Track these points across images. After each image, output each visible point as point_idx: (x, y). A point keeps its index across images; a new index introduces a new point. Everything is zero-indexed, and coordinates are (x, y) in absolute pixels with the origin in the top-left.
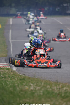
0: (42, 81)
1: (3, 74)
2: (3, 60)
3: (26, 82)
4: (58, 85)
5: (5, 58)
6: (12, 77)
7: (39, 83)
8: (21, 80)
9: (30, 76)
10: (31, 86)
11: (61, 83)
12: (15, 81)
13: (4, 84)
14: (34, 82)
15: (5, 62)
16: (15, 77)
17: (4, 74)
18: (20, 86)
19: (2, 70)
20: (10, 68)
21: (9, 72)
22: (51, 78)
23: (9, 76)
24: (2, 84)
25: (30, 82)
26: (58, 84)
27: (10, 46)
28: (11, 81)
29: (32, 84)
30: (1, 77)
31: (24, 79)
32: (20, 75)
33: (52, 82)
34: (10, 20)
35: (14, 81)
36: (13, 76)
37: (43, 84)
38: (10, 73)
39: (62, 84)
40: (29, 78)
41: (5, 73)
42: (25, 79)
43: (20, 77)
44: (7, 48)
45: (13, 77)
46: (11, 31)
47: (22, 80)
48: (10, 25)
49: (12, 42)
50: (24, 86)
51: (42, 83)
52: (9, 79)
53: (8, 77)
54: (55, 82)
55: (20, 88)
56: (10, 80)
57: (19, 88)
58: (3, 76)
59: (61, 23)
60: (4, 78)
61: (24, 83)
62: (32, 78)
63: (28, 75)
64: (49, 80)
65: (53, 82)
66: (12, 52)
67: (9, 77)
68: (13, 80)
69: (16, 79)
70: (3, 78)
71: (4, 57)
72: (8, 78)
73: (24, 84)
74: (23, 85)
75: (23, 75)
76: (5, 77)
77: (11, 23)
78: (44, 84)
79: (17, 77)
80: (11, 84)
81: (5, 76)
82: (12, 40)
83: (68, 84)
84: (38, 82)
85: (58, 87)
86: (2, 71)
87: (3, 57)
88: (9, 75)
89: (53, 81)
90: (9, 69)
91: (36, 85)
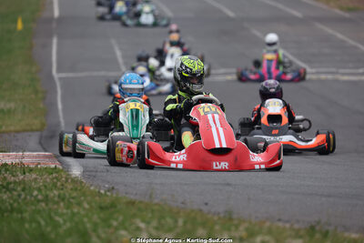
0: (178, 213)
1: (39, 190)
2: (33, 140)
3: (121, 218)
4: (233, 228)
5: (38, 133)
6: (71, 200)
7: (168, 219)
8: (101, 208)
9: (132, 197)
10: (138, 229)
11: (244, 221)
12: (82, 212)
13: (43, 223)
14: (150, 215)
15: (37, 146)
16: (82, 198)
17: (42, 187)
18: (100, 231)
19: (34, 176)
20: (61, 167)
21: (59, 184)
22: (206, 204)
23: (59, 196)
24: (39, 223)
25: (134, 216)
26: (236, 222)
27: (56, 92)
28: (69, 211)
29: (142, 225)
30: (33, 199)
31: (113, 205)
32: (99, 192)
33: (210, 216)
34: (52, 3)
35: (78, 213)
36: (74, 194)
37: (181, 222)
38: (62, 185)
39: (246, 225)
40: (132, 203)
41: (45, 186)
42: (116, 207)
43: (97, 198)
44: (44, 99)
45: (73, 198)
46: (55, 41)
47: (107, 208)
48: (51, 19)
49: (60, 79)
50: (117, 229)
51: (176, 221)
52: (62, 204)
53: (56, 199)
54: (222, 215)
55: (103, 235)
56: (65, 211)
57: (99, 237)
58: (40, 197)
59: (231, 14)
60: (43, 204)
61: (116, 220)
62: (141, 202)
63: (126, 193)
64: (201, 210)
65: (216, 218)
66: (61, 114)
67: (62, 198)
68: (75, 210)
69: (87, 206)
70: (39, 201)
71: (37, 131)
72: (58, 203)
73: (115, 223)
74: (110, 226)
75: (108, 193)
76: (46, 199)
77: (56, 13)
78: (185, 223)
79: (89, 198)
80: (68, 225)
81: (47, 196)
82: (59, 70)
83: (268, 224)
84: (162, 218)
85: (234, 234)
86: (36, 179)
87: (32, 130)
88: (62, 192)
89: (214, 214)
90: (57, 172)
91: (157, 228)
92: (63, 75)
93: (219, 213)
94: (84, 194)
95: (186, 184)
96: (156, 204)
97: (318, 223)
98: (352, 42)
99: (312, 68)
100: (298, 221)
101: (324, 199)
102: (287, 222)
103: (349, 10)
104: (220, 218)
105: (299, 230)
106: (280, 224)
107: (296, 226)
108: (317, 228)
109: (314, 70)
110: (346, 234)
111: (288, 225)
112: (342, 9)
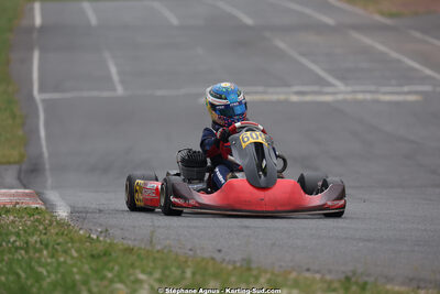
0: (186, 262)
1: (18, 234)
2: (11, 175)
3: (117, 268)
4: (252, 280)
5: (17, 166)
6: (58, 247)
7: (173, 269)
8: (93, 256)
9: (130, 242)
10: (138, 281)
11: (266, 272)
12: (69, 261)
13: (23, 275)
14: (151, 265)
15: (15, 182)
16: (70, 245)
17: (22, 232)
18: (93, 283)
19: (12, 218)
20: (43, 207)
21: (41, 227)
22: (220, 251)
23: (41, 242)
24: (18, 276)
25: (132, 265)
26: (255, 273)
27: (37, 117)
28: (54, 260)
29: (142, 277)
30: (10, 245)
31: (106, 253)
32: (90, 237)
33: (224, 265)
34: (32, 10)
35: (65, 262)
36: (60, 240)
37: (189, 273)
38: (46, 229)
39: (268, 276)
40: (130, 250)
41: (25, 231)
42: (110, 255)
43: (88, 244)
44: (23, 124)
45: (58, 244)
46: (36, 55)
47: (99, 256)
48: (31, 29)
49: (43, 101)
50: (111, 281)
51: (184, 272)
52: (45, 252)
53: (38, 246)
54: (238, 265)
55: (95, 290)
56: (49, 260)
57: (90, 291)
58: (18, 243)
59: (249, 21)
60: (23, 252)
61: (111, 270)
62: (140, 249)
63: (123, 239)
64: (213, 259)
65: (230, 267)
66: (44, 142)
67: (45, 245)
68: (62, 259)
69: (75, 254)
70: (17, 248)
71: (15, 163)
72: (40, 251)
73: (110, 275)
74: (104, 278)
76: (27, 247)
77: (38, 21)
78: (194, 274)
79: (78, 245)
80: (53, 277)
81: (27, 243)
82: (42, 90)
83: (294, 275)
84: (166, 268)
86: (13, 222)
87: (9, 163)
88: (43, 237)
89: (229, 262)
90: (39, 214)
91: (160, 281)
92: (47, 96)
93: (235, 262)
94: (72, 240)
95: (195, 227)
96: (158, 251)
97: (354, 273)
98: (394, 55)
99: (347, 85)
100: (330, 271)
101: (361, 244)
102: (318, 272)
103: (391, 16)
104: (235, 268)
105: (331, 282)
106: (308, 275)
107: (328, 277)
108: (353, 279)
109: (349, 89)
110: (389, 287)
111: (318, 276)
112: (382, 14)
